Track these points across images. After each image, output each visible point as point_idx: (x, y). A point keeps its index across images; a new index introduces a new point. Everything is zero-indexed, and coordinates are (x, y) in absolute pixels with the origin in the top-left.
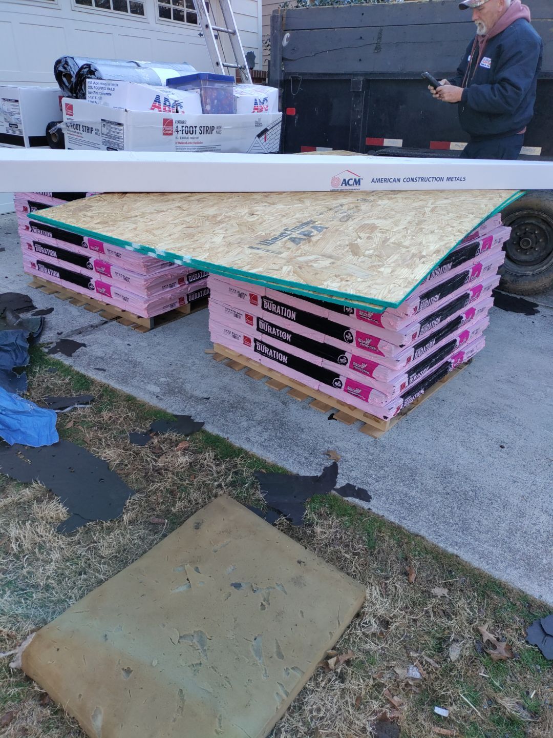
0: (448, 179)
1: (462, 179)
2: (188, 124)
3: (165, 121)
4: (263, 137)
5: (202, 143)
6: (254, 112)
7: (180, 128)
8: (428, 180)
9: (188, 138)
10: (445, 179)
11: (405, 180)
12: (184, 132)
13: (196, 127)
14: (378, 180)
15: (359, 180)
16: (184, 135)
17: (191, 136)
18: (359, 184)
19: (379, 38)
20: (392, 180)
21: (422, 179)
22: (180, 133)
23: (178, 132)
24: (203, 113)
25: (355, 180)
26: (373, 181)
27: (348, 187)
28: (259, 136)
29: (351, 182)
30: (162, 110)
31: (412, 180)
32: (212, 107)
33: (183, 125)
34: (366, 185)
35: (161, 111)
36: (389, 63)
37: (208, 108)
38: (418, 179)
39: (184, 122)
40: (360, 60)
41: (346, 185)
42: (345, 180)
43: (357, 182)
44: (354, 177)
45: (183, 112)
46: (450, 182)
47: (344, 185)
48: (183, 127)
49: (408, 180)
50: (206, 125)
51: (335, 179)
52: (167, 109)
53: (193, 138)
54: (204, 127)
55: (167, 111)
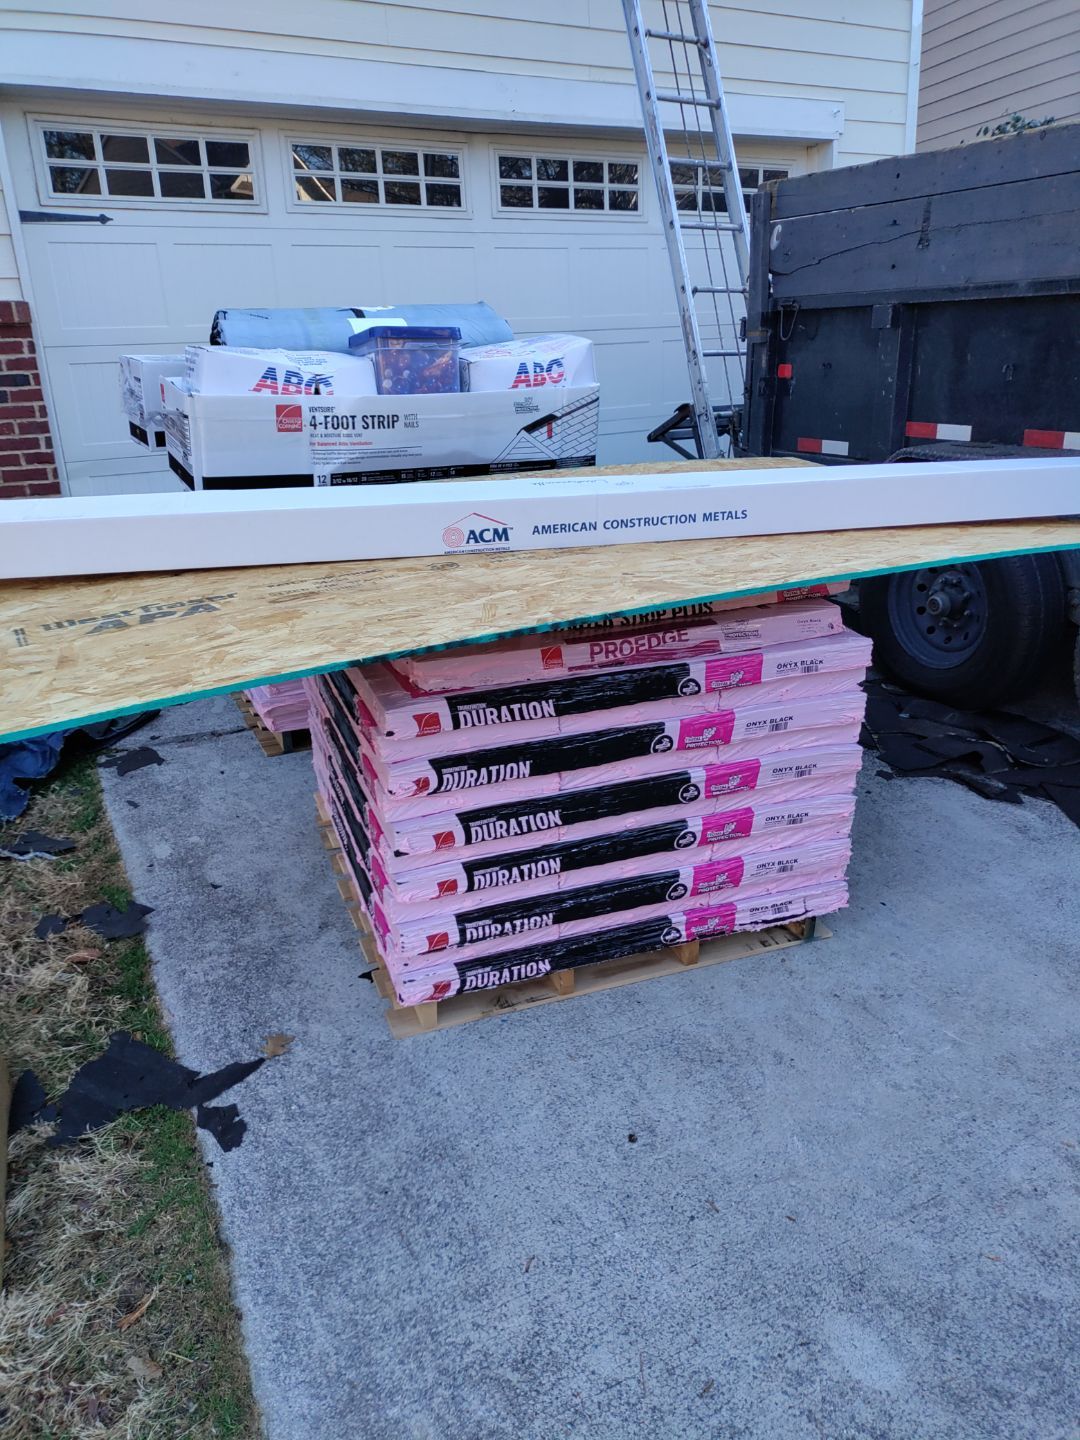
0: (706, 517)
1: (740, 515)
2: (339, 412)
3: (280, 409)
4: (545, 429)
5: (370, 443)
6: (515, 387)
7: (320, 418)
8: (661, 521)
9: (339, 435)
10: (699, 518)
11: (608, 525)
12: (329, 425)
13: (353, 417)
14: (546, 529)
15: (505, 531)
16: (331, 430)
17: (345, 432)
18: (507, 539)
19: (926, 220)
20: (577, 527)
21: (647, 521)
22: (321, 429)
23: (315, 426)
24: (379, 393)
25: (496, 531)
26: (536, 530)
27: (481, 546)
28: (531, 428)
29: (488, 536)
30: (280, 390)
31: (624, 523)
32: (395, 383)
33: (327, 414)
34: (520, 538)
35: (277, 393)
36: (943, 269)
37: (387, 384)
38: (636, 522)
39: (328, 409)
40: (894, 267)
41: (477, 541)
42: (472, 532)
43: (502, 534)
44: (492, 526)
45: (331, 393)
46: (710, 523)
47: (472, 541)
48: (326, 417)
49: (615, 524)
50: (377, 414)
51: (449, 532)
52: (292, 388)
53: (349, 436)
54: (373, 417)
55: (290, 393)
